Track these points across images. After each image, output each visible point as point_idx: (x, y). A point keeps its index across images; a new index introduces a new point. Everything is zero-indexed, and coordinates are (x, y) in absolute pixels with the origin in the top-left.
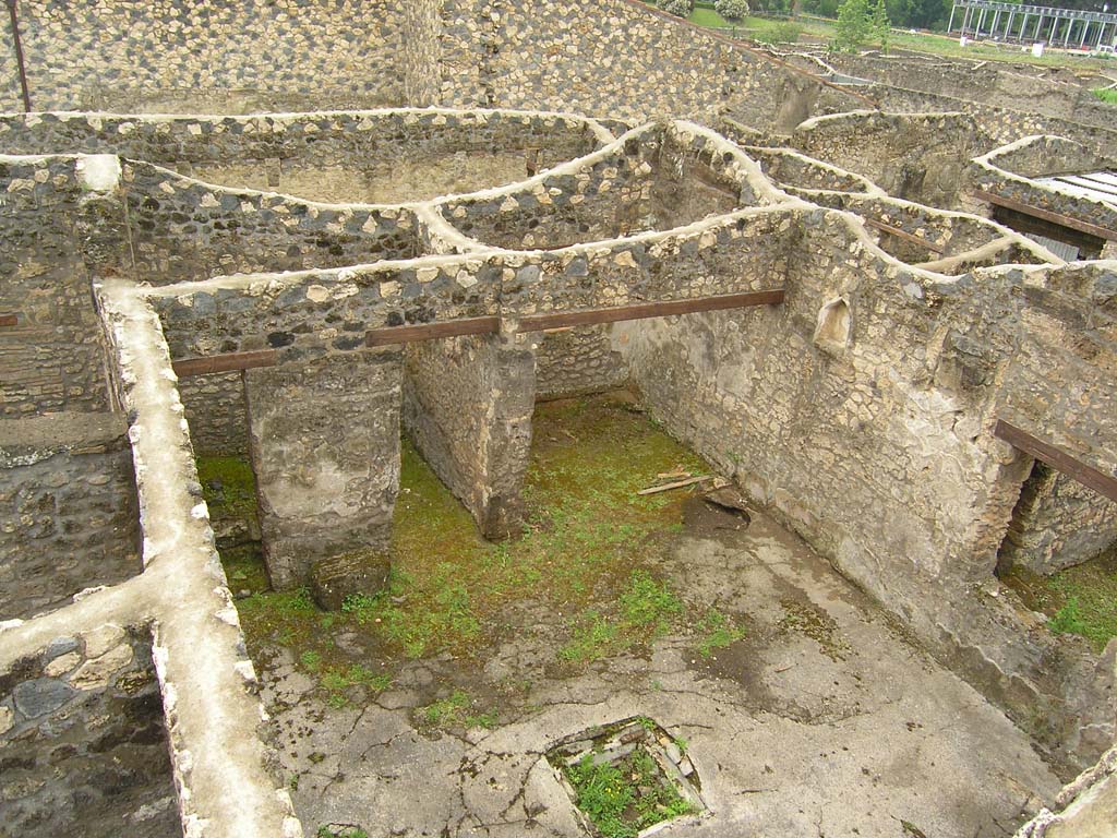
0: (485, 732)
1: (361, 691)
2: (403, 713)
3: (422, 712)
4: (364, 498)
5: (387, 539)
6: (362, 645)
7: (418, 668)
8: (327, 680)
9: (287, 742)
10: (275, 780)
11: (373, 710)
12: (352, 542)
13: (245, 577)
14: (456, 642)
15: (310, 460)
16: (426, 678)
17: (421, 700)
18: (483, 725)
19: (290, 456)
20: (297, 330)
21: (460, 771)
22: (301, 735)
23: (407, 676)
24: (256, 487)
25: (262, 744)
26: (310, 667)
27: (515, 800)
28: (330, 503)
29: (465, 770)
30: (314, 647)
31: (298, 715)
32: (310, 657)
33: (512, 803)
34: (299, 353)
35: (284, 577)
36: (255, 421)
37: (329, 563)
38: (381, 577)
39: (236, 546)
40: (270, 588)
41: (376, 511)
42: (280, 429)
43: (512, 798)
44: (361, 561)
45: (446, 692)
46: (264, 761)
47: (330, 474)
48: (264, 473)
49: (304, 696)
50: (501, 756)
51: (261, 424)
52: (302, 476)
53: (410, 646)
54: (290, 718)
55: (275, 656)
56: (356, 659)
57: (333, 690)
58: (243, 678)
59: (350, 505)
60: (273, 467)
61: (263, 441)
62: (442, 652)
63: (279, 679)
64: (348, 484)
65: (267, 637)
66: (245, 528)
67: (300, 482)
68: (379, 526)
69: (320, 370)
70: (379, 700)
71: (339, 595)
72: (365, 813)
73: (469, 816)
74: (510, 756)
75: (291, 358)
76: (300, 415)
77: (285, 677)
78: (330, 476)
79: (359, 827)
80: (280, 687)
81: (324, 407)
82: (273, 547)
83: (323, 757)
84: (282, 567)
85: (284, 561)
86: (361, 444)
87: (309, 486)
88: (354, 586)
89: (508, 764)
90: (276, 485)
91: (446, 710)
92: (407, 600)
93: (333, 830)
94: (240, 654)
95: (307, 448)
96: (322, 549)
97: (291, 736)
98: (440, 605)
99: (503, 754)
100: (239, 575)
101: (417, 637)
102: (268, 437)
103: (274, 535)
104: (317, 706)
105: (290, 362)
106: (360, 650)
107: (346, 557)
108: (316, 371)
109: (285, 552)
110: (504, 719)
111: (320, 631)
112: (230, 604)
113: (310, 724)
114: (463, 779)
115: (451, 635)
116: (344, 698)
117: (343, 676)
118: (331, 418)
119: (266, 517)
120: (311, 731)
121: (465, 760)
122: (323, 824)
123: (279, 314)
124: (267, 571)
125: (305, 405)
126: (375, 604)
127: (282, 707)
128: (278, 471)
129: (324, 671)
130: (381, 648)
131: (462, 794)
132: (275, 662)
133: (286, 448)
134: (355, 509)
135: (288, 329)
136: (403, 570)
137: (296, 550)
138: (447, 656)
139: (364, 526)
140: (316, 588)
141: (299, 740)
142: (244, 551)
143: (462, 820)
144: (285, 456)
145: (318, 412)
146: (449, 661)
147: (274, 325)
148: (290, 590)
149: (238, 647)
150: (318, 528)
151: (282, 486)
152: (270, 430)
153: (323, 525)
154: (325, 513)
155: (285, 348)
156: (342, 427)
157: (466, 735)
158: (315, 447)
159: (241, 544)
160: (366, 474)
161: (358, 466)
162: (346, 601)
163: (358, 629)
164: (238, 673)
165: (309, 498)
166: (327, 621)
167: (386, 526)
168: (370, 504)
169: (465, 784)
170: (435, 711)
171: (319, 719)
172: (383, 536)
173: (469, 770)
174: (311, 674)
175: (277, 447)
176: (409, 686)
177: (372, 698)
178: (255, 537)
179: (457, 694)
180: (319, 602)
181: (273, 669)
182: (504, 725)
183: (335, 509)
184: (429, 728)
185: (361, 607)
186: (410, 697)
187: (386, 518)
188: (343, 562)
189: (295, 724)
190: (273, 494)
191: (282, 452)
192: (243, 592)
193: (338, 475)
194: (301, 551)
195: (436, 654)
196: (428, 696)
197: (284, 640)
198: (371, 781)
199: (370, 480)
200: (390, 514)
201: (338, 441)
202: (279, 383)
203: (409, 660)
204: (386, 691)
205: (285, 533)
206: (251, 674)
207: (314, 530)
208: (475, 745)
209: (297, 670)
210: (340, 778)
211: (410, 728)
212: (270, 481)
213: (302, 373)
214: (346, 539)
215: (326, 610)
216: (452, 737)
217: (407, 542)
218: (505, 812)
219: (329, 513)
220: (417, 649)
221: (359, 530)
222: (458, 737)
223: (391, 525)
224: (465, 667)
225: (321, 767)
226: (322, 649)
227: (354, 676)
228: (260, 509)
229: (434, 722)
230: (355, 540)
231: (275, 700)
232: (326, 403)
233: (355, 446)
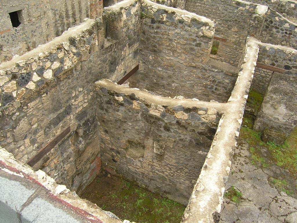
0: (286, 195)
1: (260, 164)
2: (267, 176)
3: (272, 179)
4: (288, 119)
5: (289, 133)
6: (267, 154)
7: (278, 168)
8: (253, 156)
9: (236, 163)
11: (260, 171)
12: (279, 129)
13: (247, 122)
14: (292, 169)
15: (279, 102)
16: (278, 172)
17: (274, 176)
18: (286, 193)
19: (274, 99)
20: (294, 67)
21: (273, 198)
22: (240, 164)
23: (274, 168)
24: (262, 102)
25: (232, 150)
26: (251, 151)
27: (283, 216)
28: (278, 116)
29: (275, 199)
30: (254, 147)
31: (242, 160)
32: (252, 149)
33: (282, 216)
34: (291, 73)
35: (257, 127)
36: (270, 86)
37: (270, 130)
38: (281, 142)
39: (249, 114)
40: (252, 128)
41: (290, 124)
42: (275, 91)
43: (283, 215)
44: (279, 134)
45: (282, 179)
46: (230, 153)
47: (283, 108)
48: (265, 100)
49: (246, 156)
50: (286, 203)
51: (271, 87)
52: (275, 105)
53: (279, 162)
54: (240, 159)
55: (245, 144)
56: (263, 156)
57: (253, 160)
58: (236, 135)
59: (283, 119)
60: (269, 100)
61: (269, 92)
62: (286, 169)
63: (242, 149)
64: (286, 113)
65: (245, 139)
66: (254, 111)
67: (274, 107)
68: (288, 129)
69: (295, 80)
70: (263, 169)
71: (268, 139)
72: (244, 190)
73: (269, 210)
74: (289, 205)
75: (288, 74)
76: (283, 90)
77: (244, 150)
78: (282, 109)
79: (241, 192)
80: (241, 151)
81: (290, 90)
82: (258, 119)
83: (242, 172)
84: (258, 125)
85: (259, 124)
86: (295, 105)
87: (275, 109)
88: (273, 139)
90: (267, 104)
91: (279, 182)
92: (285, 151)
93: (235, 188)
95: (280, 99)
96: (270, 126)
97: (238, 163)
98: (293, 157)
99: (288, 203)
100: (247, 121)
101: (282, 161)
102: (271, 91)
103: (260, 116)
104: (247, 160)
105: (287, 75)
106: (266, 155)
107: (275, 132)
108: (293, 80)
109: (260, 122)
110: (293, 195)
111: (258, 145)
112: (242, 119)
113: (244, 163)
114: (273, 201)
115: (292, 167)
116: (255, 163)
117: (258, 158)
118: (291, 94)
119: (261, 111)
120: (243, 165)
121: (276, 197)
122: (233, 185)
123: (291, 61)
124: (254, 124)
125: (285, 88)
126: (276, 147)
127: (239, 155)
128: (269, 101)
129: (254, 154)
130: (270, 157)
131: (270, 204)
132: (244, 145)
133: (274, 96)
134: (284, 121)
135: (291, 66)
136: (288, 143)
137: (263, 123)
138: (287, 171)
139: (284, 127)
140: (263, 134)
141: (239, 164)
142: (251, 116)
143: (266, 209)
144: (273, 98)
145: (288, 91)
146: (287, 172)
147: (288, 63)
148: (257, 131)
149: (238, 129)
150: (272, 120)
151: (268, 105)
152: (272, 90)
153: (274, 120)
154: (276, 118)
155: (288, 70)
156: (293, 98)
157: (280, 192)
158: (282, 100)
159: (251, 114)
160: (292, 113)
161: (292, 110)
162: (269, 142)
163: (268, 150)
164: (235, 133)
165: (274, 112)
166: (261, 143)
167: (290, 130)
168: (289, 122)
169: (273, 202)
170: (276, 181)
171: (246, 164)
172: (288, 132)
173: (276, 200)
174: (250, 153)
175: (272, 95)
176: (272, 171)
177: (261, 167)
178: (255, 115)
179: (284, 181)
180: (262, 138)
181: (243, 146)
182: (292, 197)
183: (279, 118)
184: (272, 184)
185: (272, 146)
186: (272, 174)
187: (291, 128)
188: (273, 132)
189: (240, 161)
190: (265, 106)
191: (273, 97)
192: (245, 126)
193: (285, 110)
194: (264, 124)
195: (284, 168)
196: (276, 176)
197: (249, 142)
198: (250, 185)
199: (292, 115)
200: (293, 127)
201: (290, 101)
202: (281, 79)
203: (276, 165)
204: (266, 168)
205: (263, 117)
206: (238, 135)
207: (271, 120)
208: (281, 196)
209: (248, 150)
210: (243, 179)
211: (266, 180)
212: (266, 103)
213: (289, 79)
214: (277, 127)
215: (263, 141)
216: (276, 189)
217: (294, 137)
218: (279, 216)
219: (277, 118)
220: (281, 164)
221: (282, 127)
222: (278, 191)
223: (292, 130)
224: (291, 176)
225: (239, 173)
226: (256, 149)
227: (260, 160)
228: (260, 109)
229: (274, 183)
230: (280, 129)
231: (239, 153)
232: (292, 90)
233: (294, 105)
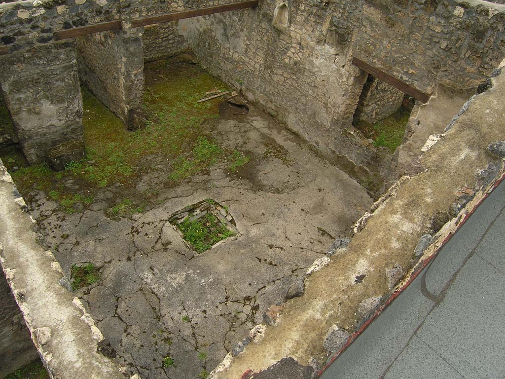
0: (140, 215)
1: (81, 205)
2: (102, 212)
3: (110, 210)
4: (67, 116)
5: (81, 135)
6: (77, 184)
7: (105, 191)
8: (64, 202)
9: (50, 232)
10: (44, 247)
11: (88, 213)
12: (64, 138)
13: (14, 161)
14: (121, 178)
15: (36, 101)
16: (110, 195)
17: (109, 205)
18: (139, 212)
19: (25, 100)
20: (16, 34)
21: (131, 232)
22: (56, 228)
23: (101, 196)
24: (11, 117)
25: (34, 233)
26: (54, 198)
27: (157, 241)
28: (50, 121)
29: (134, 232)
30: (55, 188)
31: (53, 219)
32: (53, 193)
33: (156, 242)
34: (19, 47)
35: (34, 158)
36: (3, 84)
37: (55, 149)
38: (82, 153)
39: (7, 147)
40: (28, 164)
41: (74, 122)
42: (18, 86)
43: (156, 240)
44: (71, 146)
45: (120, 200)
46: (37, 240)
47: (47, 106)
48: (13, 109)
49: (54, 211)
50: (149, 224)
51: (7, 85)
52: (33, 109)
53: (100, 182)
54: (50, 221)
55: (37, 195)
56: (76, 191)
57: (68, 206)
58: (20, 205)
59: (60, 120)
60: (17, 106)
61: (9, 94)
62: (115, 183)
63: (41, 205)
64: (57, 110)
65: (31, 187)
66: (9, 137)
67: (33, 112)
68: (77, 129)
69: (33, 55)
70: (90, 208)
71: (62, 163)
72: (91, 256)
73: (138, 250)
74: (153, 223)
75: (16, 49)
76: (26, 79)
77: (43, 204)
78: (48, 108)
79: (90, 262)
80: (41, 208)
81: (38, 73)
82: (26, 145)
83: (68, 236)
84: (32, 154)
85: (32, 151)
86: (60, 90)
87: (38, 114)
88: (69, 158)
89: (153, 226)
90: (21, 115)
91: (121, 208)
92: (96, 162)
93: (78, 265)
94: (16, 195)
95: (33, 95)
96: (50, 143)
97: (51, 229)
98: (112, 162)
99: (150, 223)
100: (11, 160)
101: (103, 178)
102: (11, 91)
103: (24, 139)
104: (61, 214)
105: (16, 51)
106: (77, 187)
107: (63, 146)
108: (30, 55)
109: (32, 147)
110: (148, 208)
111: (56, 181)
112: (6, 173)
113: (59, 223)
114: (133, 235)
115: (119, 175)
116: (74, 209)
117: (71, 199)
118: (43, 79)
119: (19, 131)
120: (60, 226)
121: (133, 227)
122: (73, 264)
123: (4, 27)
124: (25, 157)
125: (28, 73)
126: (81, 165)
127: (44, 217)
128: (21, 108)
129: (61, 198)
130: (85, 185)
131: (134, 242)
132: (37, 198)
133: (22, 96)
134: (63, 122)
135: (11, 34)
136: (91, 148)
137: (37, 145)
138: (118, 184)
139: (69, 130)
140: (51, 162)
141: (55, 230)
142: (11, 149)
143: (135, 253)
144: (22, 100)
145: (35, 76)
146: (119, 186)
147: (3, 32)
148: (38, 164)
149: (15, 192)
150: (46, 133)
151: (24, 115)
152: (11, 88)
153: (48, 131)
154: (48, 126)
155: (11, 44)
156: (49, 82)
157: (132, 217)
158: (37, 94)
159: (9, 145)
160: (66, 105)
161: (61, 101)
162: (66, 166)
163: (74, 178)
164: (16, 203)
165: (39, 119)
166: (59, 176)
167: (80, 128)
168: (70, 119)
169: (135, 237)
170: (117, 208)
171: (63, 220)
172: (79, 134)
173: (136, 232)
174: (56, 201)
175: (17, 96)
176: (102, 200)
177: (86, 207)
178: (15, 141)
179: (125, 200)
180: (53, 167)
181: (37, 201)
182: (148, 211)
183: (53, 123)
184: (115, 216)
185: (74, 167)
186: (104, 205)
187: (79, 125)
188: (61, 148)
189: (52, 224)
190: (20, 119)
191: (21, 98)
192: (15, 168)
193: (52, 106)
194: (40, 146)
195: (113, 184)
196: (112, 203)
197: (39, 187)
198: (92, 243)
199: (68, 108)
200: (81, 123)
201: (49, 90)
202: (12, 63)
203: (101, 188)
204: (92, 203)
205: (30, 137)
206: (23, 203)
207: (45, 135)
208: (137, 221)
209: (48, 200)
210: (78, 243)
211: (105, 218)
212: (17, 113)
213: (23, 57)
214: (61, 137)
215: (57, 171)
216: (125, 219)
217: (91, 135)
218: (153, 246)
219: (50, 125)
220: (105, 182)
221: (67, 132)
222: (128, 218)
223: (82, 128)
224: (126, 188)
225: (67, 241)
226: (58, 189)
227: (76, 199)
228: (15, 128)
229: (117, 213)
230: (66, 137)
231: (40, 215)
232: (39, 71)
233: (58, 91)
